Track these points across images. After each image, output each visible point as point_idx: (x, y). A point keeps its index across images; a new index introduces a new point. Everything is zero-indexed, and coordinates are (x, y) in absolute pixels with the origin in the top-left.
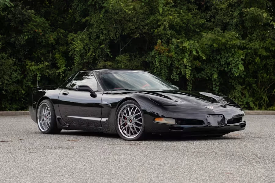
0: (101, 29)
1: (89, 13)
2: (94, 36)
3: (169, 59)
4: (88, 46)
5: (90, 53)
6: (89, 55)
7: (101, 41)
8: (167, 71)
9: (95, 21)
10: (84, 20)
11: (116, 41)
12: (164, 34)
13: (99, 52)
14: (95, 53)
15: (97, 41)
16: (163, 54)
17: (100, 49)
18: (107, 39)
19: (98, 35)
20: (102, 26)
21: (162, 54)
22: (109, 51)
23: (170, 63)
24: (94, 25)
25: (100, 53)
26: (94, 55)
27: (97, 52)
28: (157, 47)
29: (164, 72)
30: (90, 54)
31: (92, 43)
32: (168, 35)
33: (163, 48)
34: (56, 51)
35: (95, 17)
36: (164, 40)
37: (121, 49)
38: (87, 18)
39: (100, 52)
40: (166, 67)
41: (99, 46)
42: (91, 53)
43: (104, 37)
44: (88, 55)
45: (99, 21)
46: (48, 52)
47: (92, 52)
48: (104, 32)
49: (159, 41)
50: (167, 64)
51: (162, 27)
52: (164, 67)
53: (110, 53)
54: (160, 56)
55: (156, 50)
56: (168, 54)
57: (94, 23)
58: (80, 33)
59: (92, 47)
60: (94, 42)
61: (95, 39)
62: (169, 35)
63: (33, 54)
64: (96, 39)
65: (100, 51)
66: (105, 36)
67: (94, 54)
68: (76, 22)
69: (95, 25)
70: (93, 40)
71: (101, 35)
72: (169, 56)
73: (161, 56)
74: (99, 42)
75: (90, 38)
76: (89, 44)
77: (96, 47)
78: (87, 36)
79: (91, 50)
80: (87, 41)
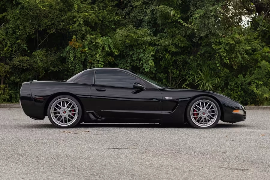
0: (17, 25)
1: (7, 8)
2: (10, 32)
3: (83, 55)
4: (5, 41)
5: (7, 48)
6: (6, 50)
7: (18, 36)
8: (81, 66)
9: (12, 17)
11: (33, 36)
12: (79, 30)
13: (16, 47)
14: (12, 48)
15: (14, 37)
16: (78, 50)
18: (24, 35)
20: (18, 22)
21: (76, 50)
22: (26, 46)
23: (84, 58)
24: (10, 21)
26: (11, 50)
27: (14, 47)
28: (71, 43)
29: (78, 67)
30: (6, 49)
32: (82, 31)
33: (77, 44)
35: (11, 13)
36: (79, 36)
37: (39, 44)
38: (5, 14)
39: (17, 47)
40: (80, 62)
41: (16, 41)
42: (8, 48)
44: (5, 50)
45: (15, 17)
47: (9, 47)
48: (20, 27)
49: (74, 37)
50: (81, 59)
51: (77, 24)
52: (78, 62)
53: (27, 48)
54: (74, 51)
55: (71, 46)
56: (82, 50)
57: (11, 18)
59: (8, 42)
60: (11, 37)
61: (12, 34)
62: (84, 31)
64: (13, 35)
66: (21, 31)
72: (83, 52)
73: (76, 51)
75: (7, 33)
76: (6, 39)
77: (13, 42)
78: (4, 31)
79: (8, 45)
80: (4, 36)
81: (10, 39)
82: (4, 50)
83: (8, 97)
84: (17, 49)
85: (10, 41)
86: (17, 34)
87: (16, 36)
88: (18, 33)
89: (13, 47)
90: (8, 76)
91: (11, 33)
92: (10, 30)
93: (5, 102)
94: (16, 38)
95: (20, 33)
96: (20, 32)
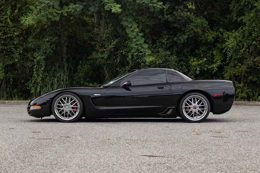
10: (239, 20)
17: (253, 45)
19: (251, 33)
25: (253, 49)
31: (245, 40)
34: (215, 48)
43: (256, 34)
46: (210, 49)
58: (235, 31)
63: (196, 51)
65: (254, 47)
67: (248, 50)
68: (233, 21)
69: (248, 24)
70: (246, 37)
71: (253, 32)
74: (252, 39)
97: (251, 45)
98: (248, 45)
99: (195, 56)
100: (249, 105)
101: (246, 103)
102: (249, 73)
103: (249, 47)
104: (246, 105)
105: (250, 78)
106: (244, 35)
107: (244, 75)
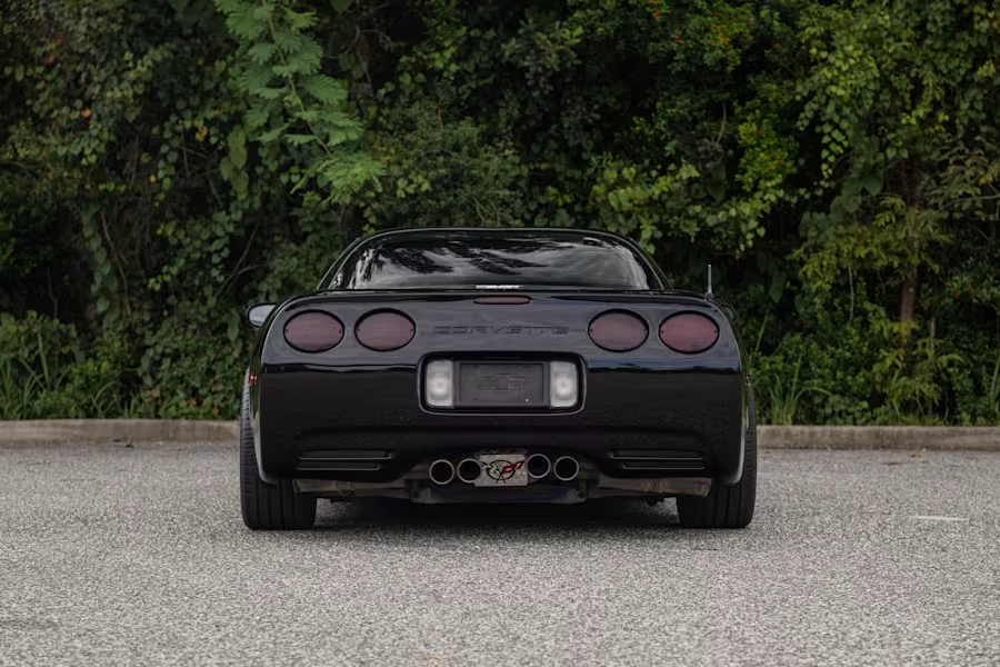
2: (938, 19)
4: (913, 75)
5: (921, 112)
6: (913, 121)
7: (984, 42)
13: (972, 108)
14: (953, 109)
15: (963, 47)
17: (980, 85)
19: (966, 11)
25: (978, 112)
26: (944, 123)
27: (965, 106)
30: (918, 118)
31: (931, 54)
34: (748, 104)
39: (979, 106)
41: (974, 69)
42: (929, 110)
44: (909, 124)
46: (715, 111)
47: (936, 105)
59: (930, 80)
60: (945, 50)
61: (950, 33)
63: (635, 125)
64: (958, 35)
65: (980, 97)
67: (947, 118)
70: (935, 37)
71: (979, 10)
74: (970, 48)
75: (921, 27)
76: (918, 61)
77: (959, 79)
78: (906, 17)
79: (927, 96)
80: (900, 45)
81: (942, 60)
82: (904, 121)
83: (930, 391)
84: (983, 116)
85: (937, 71)
86: (976, 27)
87: (974, 44)
88: (985, 25)
89: (957, 108)
90: (937, 268)
91: (941, 24)
92: (938, 10)
93: (911, 417)
94: (973, 55)
95: (995, 25)
96: (991, 20)
97: (966, 83)
98: (946, 86)
99: (628, 151)
100: (957, 448)
101: (935, 435)
102: (954, 258)
103: (950, 99)
104: (936, 448)
105: (959, 282)
106: (925, 22)
107: (922, 267)
